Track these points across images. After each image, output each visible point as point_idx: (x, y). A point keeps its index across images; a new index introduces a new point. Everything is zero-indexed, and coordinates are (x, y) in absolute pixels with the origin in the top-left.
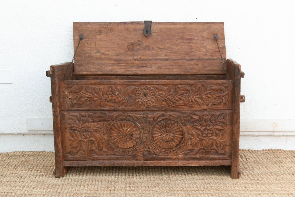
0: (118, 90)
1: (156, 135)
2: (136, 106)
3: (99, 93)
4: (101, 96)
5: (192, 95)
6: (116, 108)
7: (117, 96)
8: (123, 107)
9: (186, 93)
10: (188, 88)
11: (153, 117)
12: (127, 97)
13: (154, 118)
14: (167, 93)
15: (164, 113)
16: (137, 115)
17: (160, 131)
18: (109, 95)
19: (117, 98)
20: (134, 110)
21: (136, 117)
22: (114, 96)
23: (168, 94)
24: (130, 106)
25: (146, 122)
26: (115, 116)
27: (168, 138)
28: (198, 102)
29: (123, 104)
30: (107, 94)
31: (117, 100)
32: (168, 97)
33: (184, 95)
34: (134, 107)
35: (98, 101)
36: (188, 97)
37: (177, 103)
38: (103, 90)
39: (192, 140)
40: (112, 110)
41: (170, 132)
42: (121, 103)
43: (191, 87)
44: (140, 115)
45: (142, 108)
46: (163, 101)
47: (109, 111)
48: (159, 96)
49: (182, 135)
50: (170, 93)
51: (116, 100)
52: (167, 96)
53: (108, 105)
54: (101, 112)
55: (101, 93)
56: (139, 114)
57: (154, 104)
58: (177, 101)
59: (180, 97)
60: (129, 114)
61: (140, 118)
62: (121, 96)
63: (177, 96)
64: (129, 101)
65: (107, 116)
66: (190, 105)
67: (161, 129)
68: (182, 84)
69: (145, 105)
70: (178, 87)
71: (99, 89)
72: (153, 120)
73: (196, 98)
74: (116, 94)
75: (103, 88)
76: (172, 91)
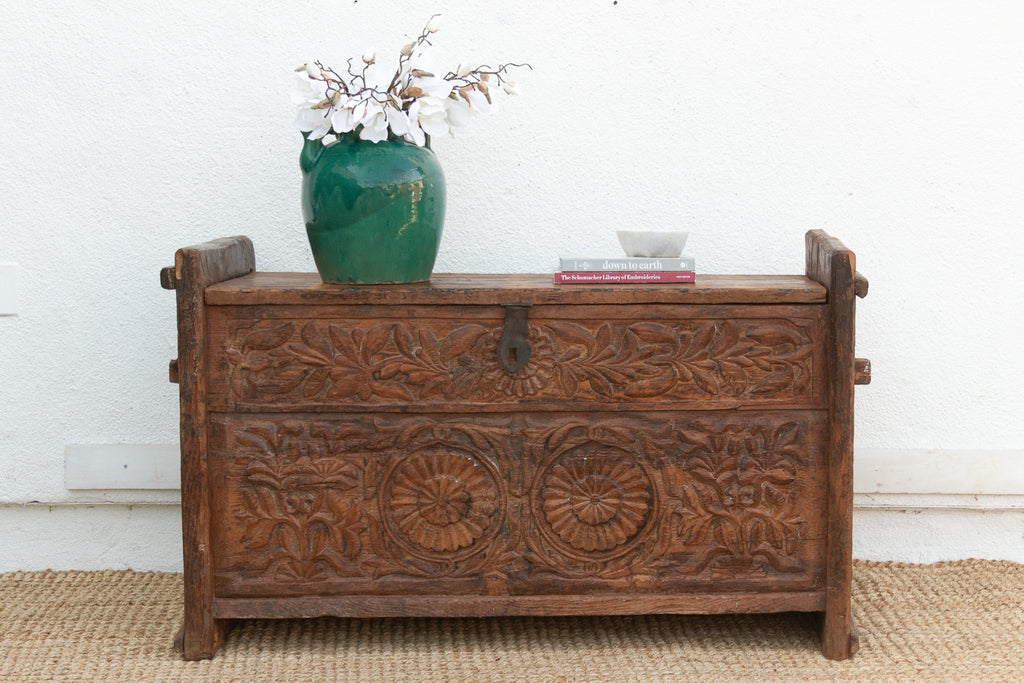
0: (420, 339)
1: (554, 503)
2: (486, 395)
3: (350, 348)
4: (360, 358)
5: (687, 357)
6: (414, 403)
7: (419, 360)
8: (438, 400)
9: (663, 351)
10: (670, 331)
11: (547, 435)
12: (453, 365)
13: (547, 440)
14: (595, 349)
15: (583, 422)
16: (485, 430)
17: (568, 486)
18: (388, 355)
19: (415, 367)
20: (477, 410)
21: (484, 436)
22: (406, 359)
23: (598, 352)
24: (462, 396)
25: (520, 455)
26: (407, 431)
27: (600, 513)
28: (707, 383)
29: (437, 389)
30: (382, 352)
31: (418, 374)
32: (598, 364)
33: (655, 359)
34: (479, 400)
35: (349, 377)
36: (671, 366)
37: (633, 387)
38: (364, 338)
39: (685, 518)
40: (398, 410)
41: (605, 492)
42: (430, 384)
43: (681, 329)
44: (497, 430)
45: (504, 402)
46: (581, 378)
47: (386, 413)
48: (568, 362)
49: (650, 502)
50: (605, 352)
51: (413, 375)
52: (595, 362)
53: (382, 394)
54: (358, 417)
55: (358, 350)
56: (496, 426)
57: (549, 390)
58: (630, 377)
59: (641, 363)
60: (458, 426)
61: (499, 438)
62: (429, 359)
63: (631, 362)
64: (459, 379)
65: (377, 431)
66: (676, 394)
67: (575, 480)
68: (650, 317)
69: (515, 394)
70: (632, 330)
71: (353, 333)
72: (546, 447)
73: (698, 369)
74: (414, 353)
75: (365, 331)
76: (615, 342)
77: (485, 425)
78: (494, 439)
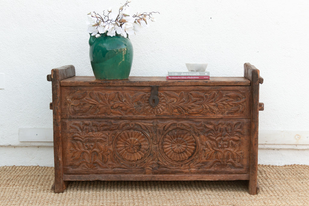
0: (126, 97)
1: (166, 146)
2: (146, 114)
3: (104, 99)
4: (107, 102)
5: (207, 102)
6: (123, 116)
7: (125, 103)
8: (131, 115)
9: (200, 100)
10: (202, 94)
11: (164, 126)
12: (135, 104)
13: (164, 127)
14: (179, 99)
15: (175, 122)
16: (145, 124)
17: (171, 141)
18: (116, 101)
19: (124, 105)
20: (143, 118)
21: (145, 126)
22: (121, 102)
23: (180, 100)
24: (138, 114)
25: (156, 132)
26: (122, 124)
27: (180, 150)
28: (213, 110)
29: (131, 111)
30: (114, 100)
31: (125, 107)
32: (180, 104)
33: (197, 103)
34: (143, 115)
35: (104, 108)
36: (202, 105)
37: (190, 111)
38: (108, 96)
39: (206, 151)
40: (119, 118)
41: (182, 143)
42: (128, 110)
43: (205, 94)
44: (149, 124)
45: (151, 116)
46: (174, 108)
47: (115, 119)
48: (170, 104)
49: (195, 146)
50: (182, 100)
51: (123, 107)
52: (179, 104)
53: (114, 113)
54: (107, 120)
55: (107, 100)
56: (149, 123)
57: (165, 112)
58: (190, 108)
59: (193, 104)
60: (137, 123)
61: (150, 127)
62: (128, 103)
63: (190, 104)
64: (137, 108)
65: (112, 124)
66: (204, 113)
67: (173, 139)
68: (196, 90)
69: (154, 113)
70: (190, 94)
71: (105, 94)
72: (164, 130)
73: (211, 106)
74: (123, 101)
75: (109, 94)
76: (185, 97)
77: (145, 123)
78: (148, 127)
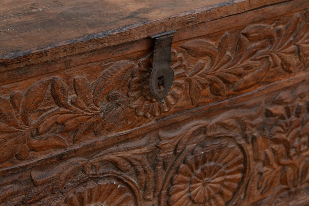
0: (75, 87)
1: (177, 195)
2: (129, 123)
3: (9, 114)
4: (19, 121)
5: (278, 48)
6: (68, 149)
7: (73, 107)
8: (90, 140)
9: (263, 47)
11: (175, 143)
12: (104, 105)
13: (176, 146)
14: (217, 58)
15: (203, 122)
16: (128, 154)
17: (187, 178)
18: (45, 111)
19: (72, 115)
20: (123, 138)
21: (127, 159)
22: (62, 110)
23: (219, 60)
24: (109, 130)
25: (154, 166)
26: (63, 176)
27: (209, 192)
28: (290, 65)
29: (91, 130)
30: (39, 108)
31: (73, 120)
32: (218, 71)
33: (257, 56)
34: (124, 129)
35: (9, 142)
36: (267, 57)
37: (240, 82)
38: (23, 100)
39: (264, 174)
40: (54, 160)
41: (215, 173)
42: (84, 127)
43: (277, 25)
44: (137, 151)
45: (144, 125)
46: (204, 86)
47: (42, 166)
48: (196, 76)
49: (243, 171)
50: (225, 59)
51: (69, 123)
52: (216, 70)
53: (39, 149)
54: (16, 177)
56: (137, 148)
57: (179, 104)
58: (240, 75)
59: (249, 62)
60: (106, 157)
61: (139, 157)
62: (84, 105)
63: (241, 63)
64: (108, 115)
65: (35, 184)
66: (268, 80)
67: (193, 171)
68: (258, 19)
69: (154, 116)
70: (246, 35)
71: (12, 98)
72: (175, 153)
73: (285, 55)
74: (69, 102)
75: (22, 93)
76: (230, 48)
77: (127, 150)
78: (136, 159)
